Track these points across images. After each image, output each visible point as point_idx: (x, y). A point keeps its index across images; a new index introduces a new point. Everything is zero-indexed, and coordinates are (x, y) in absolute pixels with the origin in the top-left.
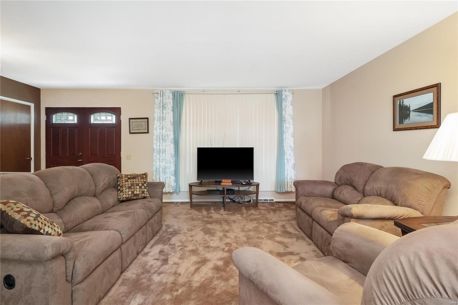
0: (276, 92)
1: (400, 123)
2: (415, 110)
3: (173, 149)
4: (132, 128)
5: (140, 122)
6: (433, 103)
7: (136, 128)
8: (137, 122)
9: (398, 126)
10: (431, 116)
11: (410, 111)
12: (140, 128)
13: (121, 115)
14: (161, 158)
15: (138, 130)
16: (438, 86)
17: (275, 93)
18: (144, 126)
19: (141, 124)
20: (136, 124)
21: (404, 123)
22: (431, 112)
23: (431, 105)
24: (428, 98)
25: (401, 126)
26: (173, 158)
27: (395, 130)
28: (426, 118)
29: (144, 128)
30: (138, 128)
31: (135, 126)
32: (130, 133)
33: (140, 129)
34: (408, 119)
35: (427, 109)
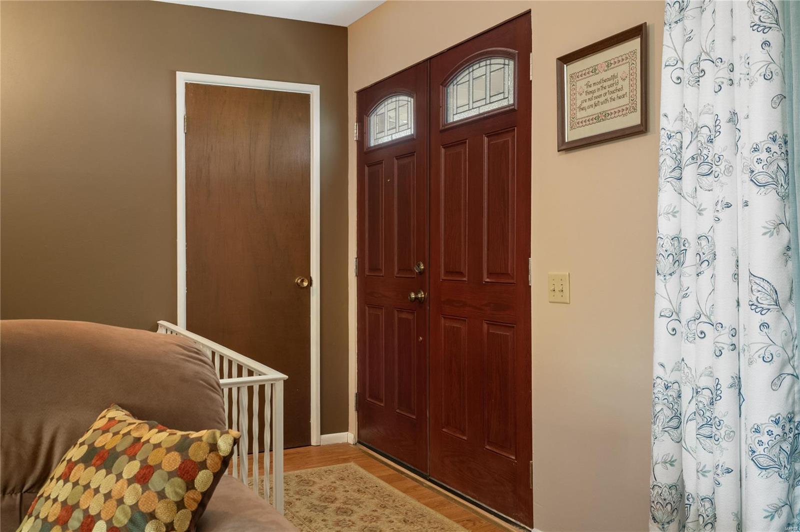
3: (769, 233)
4: (573, 117)
5: (609, 65)
7: (589, 112)
12: (606, 107)
13: (531, 52)
14: (688, 310)
15: (598, 119)
18: (626, 90)
19: (613, 76)
20: (587, 85)
26: (768, 318)
29: (625, 101)
30: (598, 109)
31: (584, 97)
32: (560, 151)
33: (604, 116)
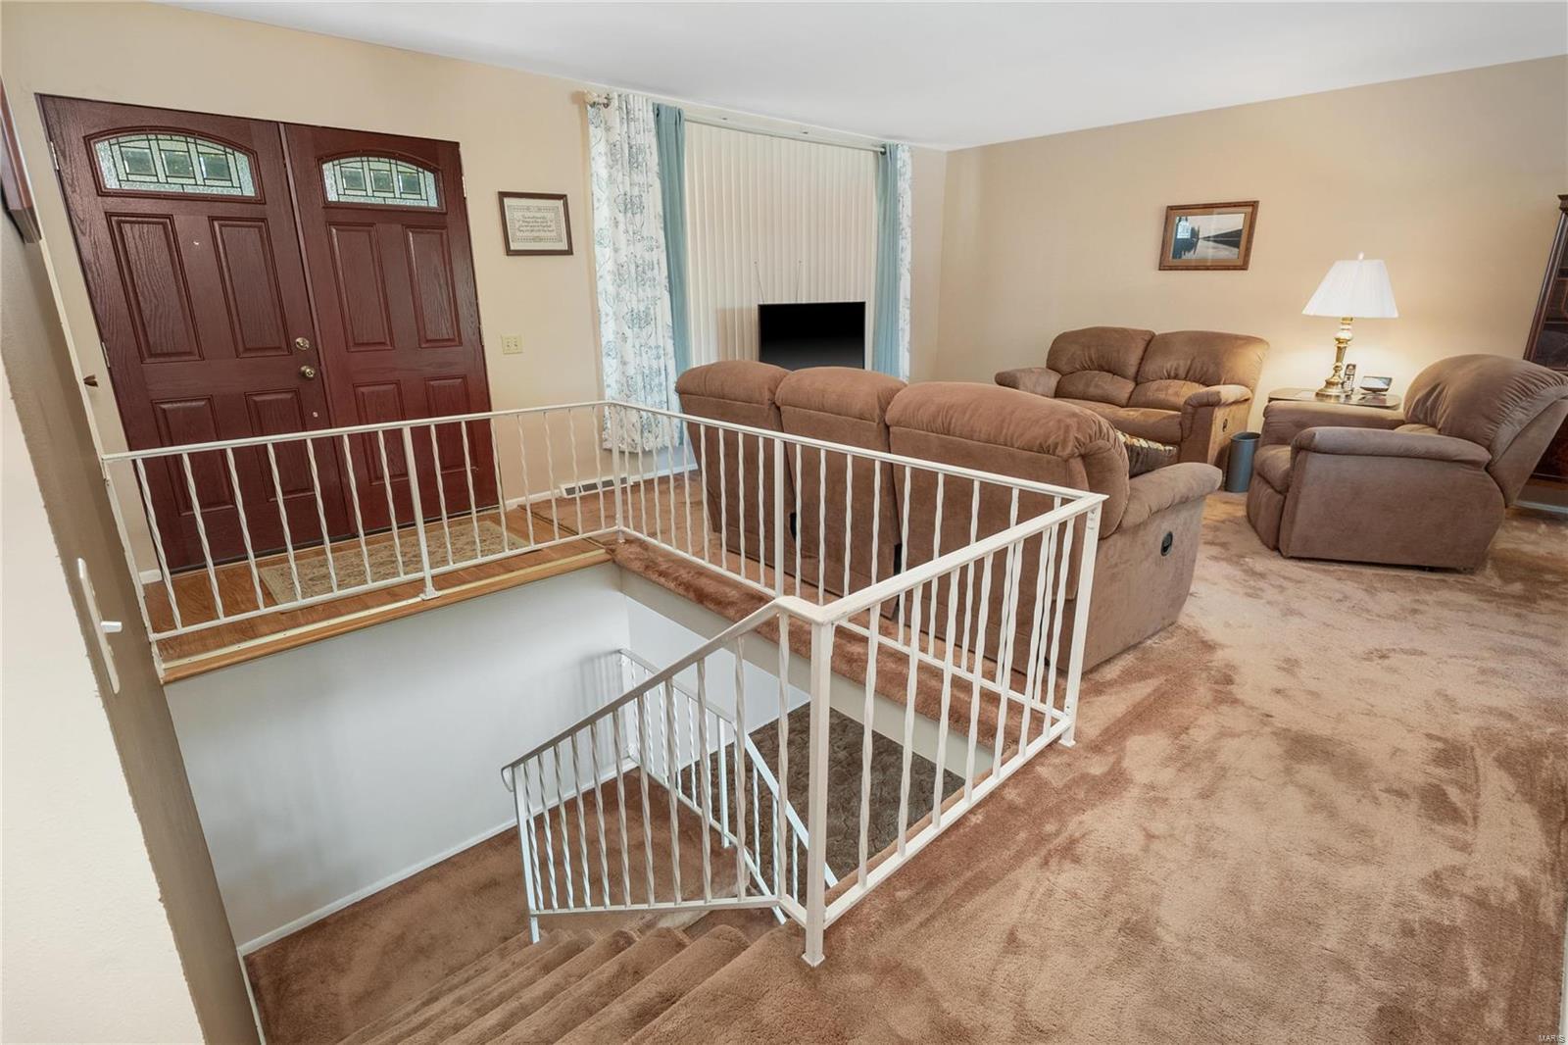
0: (883, 150)
1: (1174, 257)
2: (1207, 239)
4: (515, 234)
5: (540, 210)
6: (1241, 231)
7: (526, 234)
8: (528, 209)
9: (1170, 260)
10: (1236, 250)
11: (1198, 239)
12: (542, 234)
15: (534, 240)
16: (1254, 205)
17: (874, 151)
18: (553, 227)
19: (544, 218)
20: (523, 216)
21: (1184, 257)
22: (1236, 245)
23: (1238, 233)
24: (1234, 222)
25: (1177, 262)
27: (1163, 267)
28: (1227, 253)
29: (554, 234)
30: (536, 234)
31: (523, 223)
32: (509, 252)
33: (541, 239)
34: (1192, 252)
35: (1230, 239)
